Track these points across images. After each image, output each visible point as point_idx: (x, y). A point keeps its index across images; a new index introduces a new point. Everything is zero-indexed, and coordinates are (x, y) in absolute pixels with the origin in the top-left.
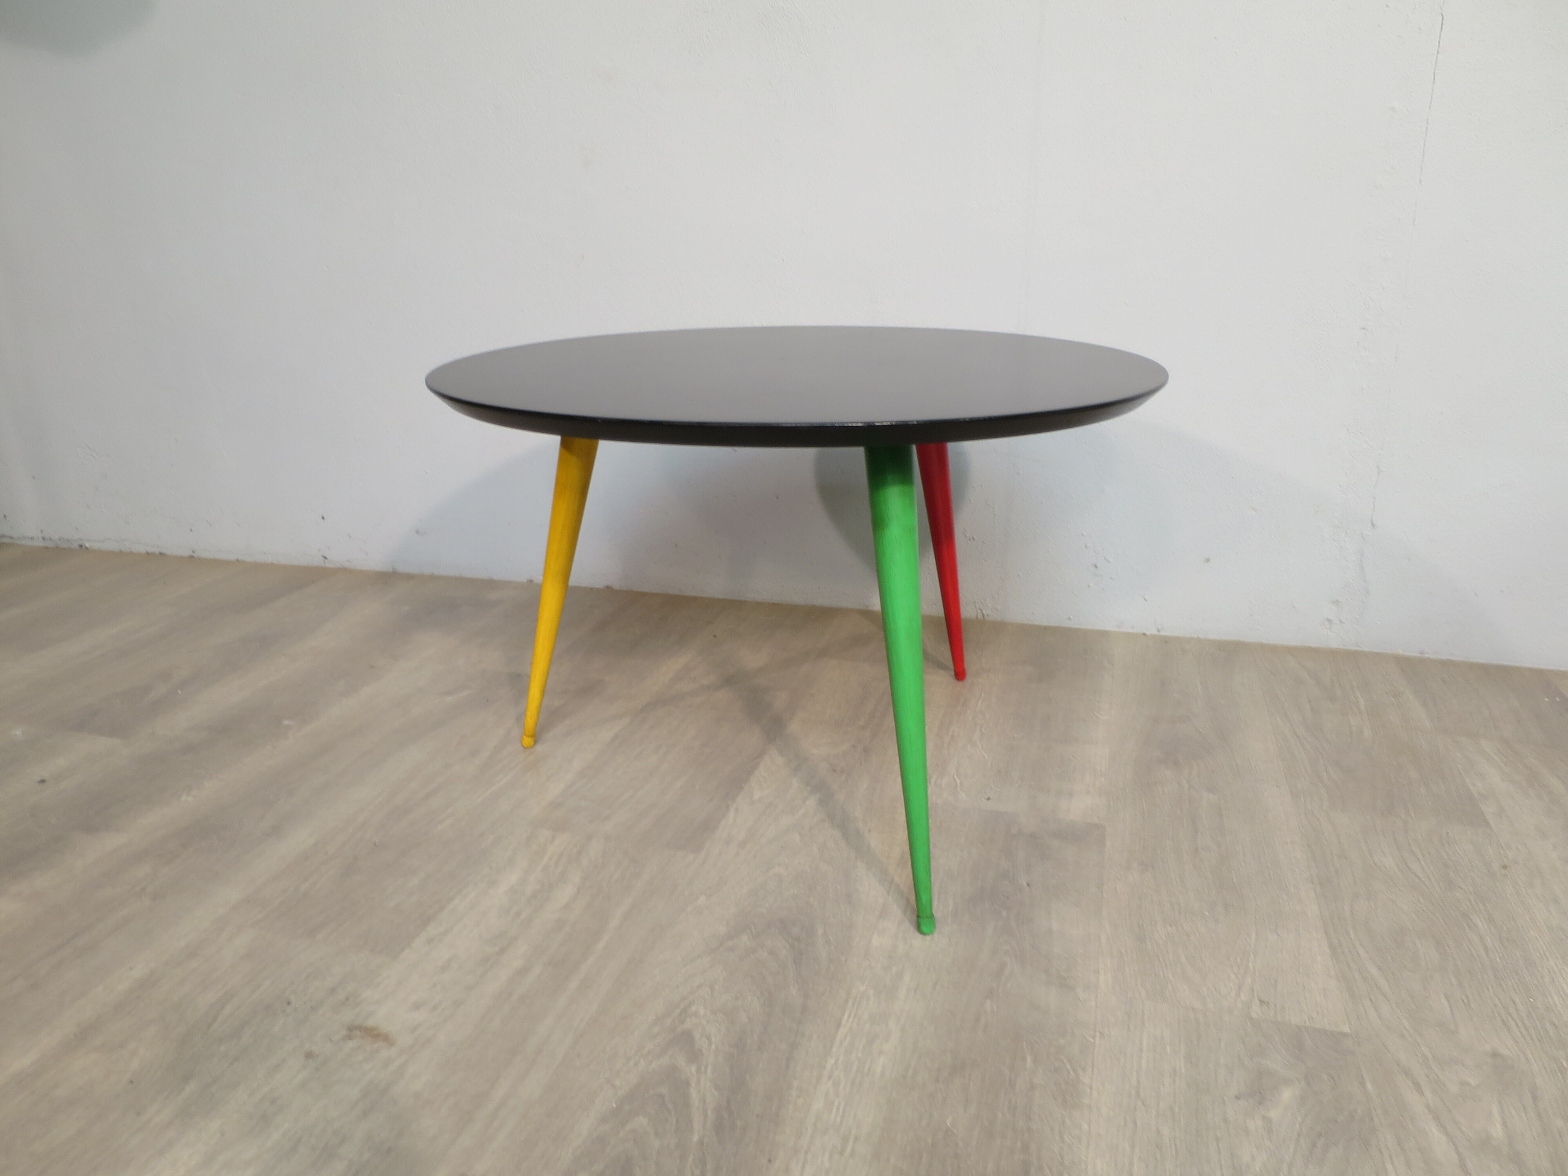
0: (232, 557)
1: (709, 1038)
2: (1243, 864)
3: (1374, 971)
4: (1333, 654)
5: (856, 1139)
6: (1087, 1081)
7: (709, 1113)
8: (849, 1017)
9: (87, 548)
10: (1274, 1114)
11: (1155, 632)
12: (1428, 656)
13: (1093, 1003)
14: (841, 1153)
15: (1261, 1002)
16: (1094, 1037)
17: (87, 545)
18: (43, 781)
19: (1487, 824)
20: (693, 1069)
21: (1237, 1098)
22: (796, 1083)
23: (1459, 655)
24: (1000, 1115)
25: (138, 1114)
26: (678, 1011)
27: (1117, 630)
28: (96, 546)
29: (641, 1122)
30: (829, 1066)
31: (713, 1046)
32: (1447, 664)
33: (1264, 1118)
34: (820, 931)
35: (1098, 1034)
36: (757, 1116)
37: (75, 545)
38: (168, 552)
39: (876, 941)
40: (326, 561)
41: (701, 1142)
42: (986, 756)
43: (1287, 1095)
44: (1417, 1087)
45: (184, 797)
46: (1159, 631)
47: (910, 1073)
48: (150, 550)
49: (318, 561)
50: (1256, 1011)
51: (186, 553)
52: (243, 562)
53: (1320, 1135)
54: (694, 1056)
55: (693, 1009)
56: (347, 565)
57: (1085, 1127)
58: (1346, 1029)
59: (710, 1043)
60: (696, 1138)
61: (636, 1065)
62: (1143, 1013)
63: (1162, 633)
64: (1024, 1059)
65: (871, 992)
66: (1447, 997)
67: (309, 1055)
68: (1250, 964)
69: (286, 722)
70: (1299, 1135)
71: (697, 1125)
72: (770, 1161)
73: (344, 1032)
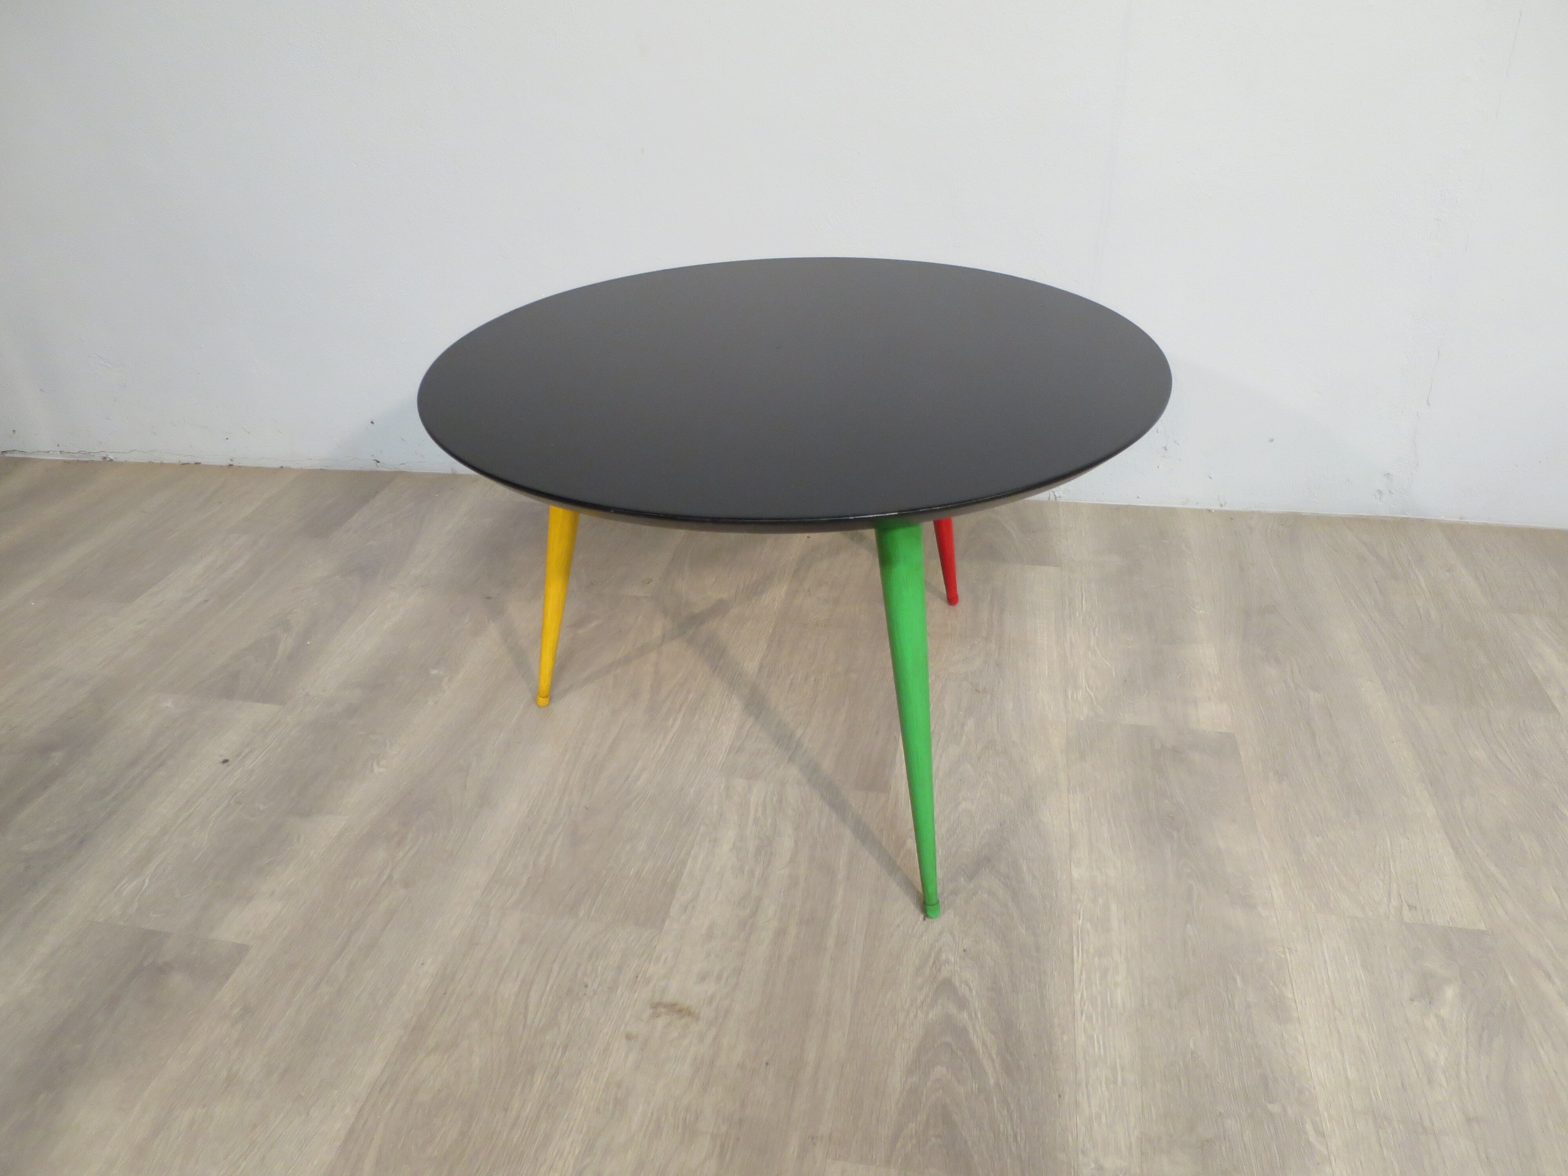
0: (276, 465)
1: (967, 984)
2: (1361, 767)
3: (1493, 869)
4: (1384, 522)
5: (1123, 1069)
6: (1290, 995)
7: (994, 1056)
8: (1078, 951)
9: (111, 460)
10: (1444, 1012)
11: (1218, 507)
12: (1467, 521)
13: (1275, 919)
14: (1115, 1082)
15: (1411, 907)
16: (1284, 953)
17: (112, 457)
18: (225, 761)
19: (1555, 708)
20: (966, 1015)
21: (1412, 1000)
22: (1056, 1021)
23: (1495, 519)
24: (1230, 1034)
25: (506, 1110)
26: (931, 961)
27: (1181, 506)
28: (121, 458)
29: (940, 1071)
30: (1077, 1002)
31: (974, 992)
32: (1487, 530)
33: (1437, 1016)
34: (1025, 868)
35: (1287, 950)
36: (1035, 1055)
37: (98, 458)
38: (204, 461)
39: (1076, 874)
40: (379, 464)
41: (997, 1084)
42: (1109, 665)
43: (1450, 993)
44: (1549, 977)
45: (377, 770)
46: (1221, 506)
47: (1146, 1001)
48: (185, 460)
49: (370, 466)
50: (1406, 914)
51: (225, 462)
52: (289, 470)
53: (1483, 1029)
54: (962, 1004)
55: (944, 956)
56: (402, 468)
57: (1300, 1038)
58: (1482, 927)
59: (971, 990)
60: (992, 1081)
61: (916, 1016)
62: (1318, 926)
63: (1224, 508)
64: (1235, 980)
65: (1088, 925)
66: (1555, 890)
67: (629, 1037)
68: (1392, 870)
69: (434, 672)
70: (1467, 1030)
71: (989, 1070)
72: (1060, 1096)
73: (649, 1011)
